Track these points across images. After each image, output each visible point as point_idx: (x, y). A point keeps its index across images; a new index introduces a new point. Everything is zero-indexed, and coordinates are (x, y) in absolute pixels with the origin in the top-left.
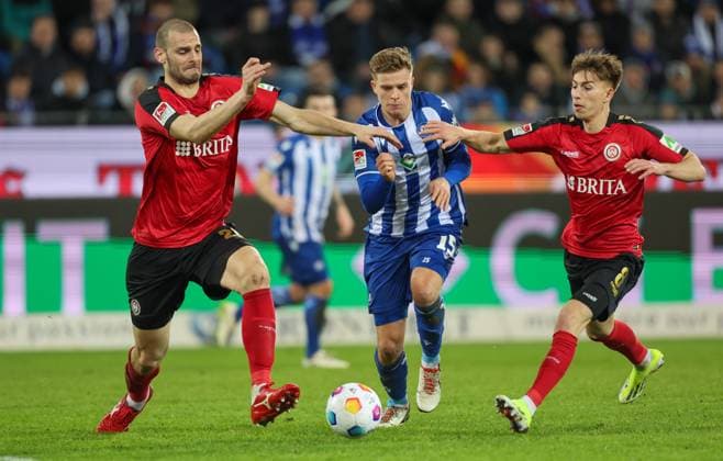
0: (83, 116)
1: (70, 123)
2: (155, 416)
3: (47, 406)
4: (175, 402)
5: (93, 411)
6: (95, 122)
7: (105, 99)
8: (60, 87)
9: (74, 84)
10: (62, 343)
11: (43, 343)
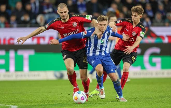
0: (28, 25)
1: (25, 27)
2: (46, 96)
3: (20, 93)
4: (50, 92)
5: (31, 94)
6: (31, 26)
7: (34, 21)
8: (23, 18)
9: (26, 18)
10: (24, 78)
11: (19, 78)
